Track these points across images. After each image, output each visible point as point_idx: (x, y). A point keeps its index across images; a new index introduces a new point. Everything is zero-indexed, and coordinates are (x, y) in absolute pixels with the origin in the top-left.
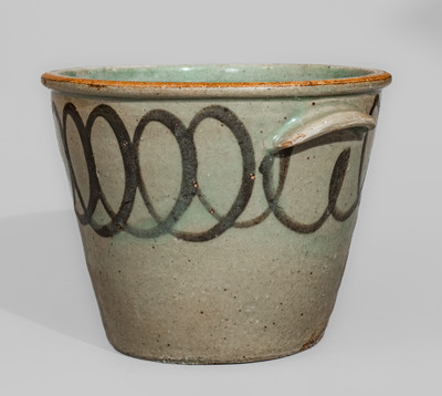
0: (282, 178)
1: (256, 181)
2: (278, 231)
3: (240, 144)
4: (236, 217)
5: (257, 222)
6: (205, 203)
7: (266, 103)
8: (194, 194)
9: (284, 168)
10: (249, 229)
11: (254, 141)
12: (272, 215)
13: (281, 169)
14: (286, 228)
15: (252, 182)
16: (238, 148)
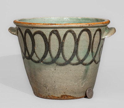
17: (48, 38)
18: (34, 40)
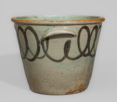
0: (47, 47)
1: (41, 47)
2: (48, 61)
3: (35, 36)
4: (37, 56)
5: (42, 57)
6: (31, 51)
7: (40, 26)
8: (28, 49)
9: (47, 43)
10: (41, 59)
11: (38, 36)
12: (46, 56)
13: (47, 44)
14: (51, 60)
15: (40, 47)
16: (35, 37)
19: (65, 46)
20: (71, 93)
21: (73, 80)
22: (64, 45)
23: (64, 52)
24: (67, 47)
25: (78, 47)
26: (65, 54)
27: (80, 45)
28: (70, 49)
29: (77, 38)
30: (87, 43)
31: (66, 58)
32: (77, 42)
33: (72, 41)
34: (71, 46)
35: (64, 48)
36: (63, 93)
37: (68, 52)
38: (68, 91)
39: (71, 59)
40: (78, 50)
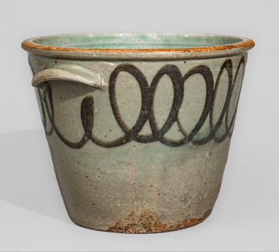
0: (52, 108)
2: (59, 142)
9: (51, 101)
14: (62, 140)
17: (215, 82)
18: (183, 91)
19: (82, 110)
20: (121, 229)
21: (117, 199)
22: (80, 108)
23: (83, 124)
24: (88, 115)
25: (113, 116)
26: (86, 131)
27: (121, 113)
28: (95, 119)
29: (107, 94)
30: (142, 109)
31: (90, 141)
32: (109, 103)
33: (95, 100)
34: (96, 111)
35: (82, 116)
36: (101, 225)
37: (92, 127)
38: (112, 224)
39: (101, 145)
40: (116, 123)
